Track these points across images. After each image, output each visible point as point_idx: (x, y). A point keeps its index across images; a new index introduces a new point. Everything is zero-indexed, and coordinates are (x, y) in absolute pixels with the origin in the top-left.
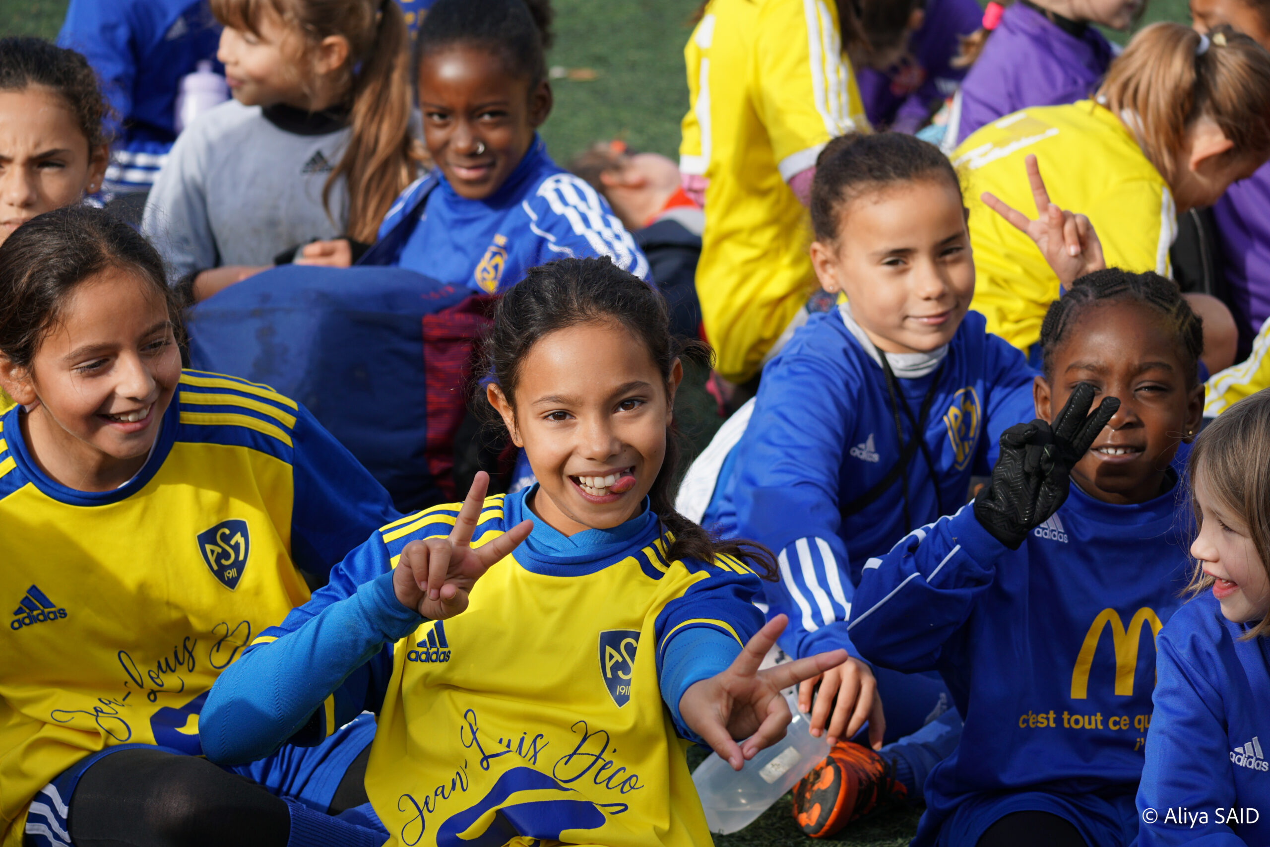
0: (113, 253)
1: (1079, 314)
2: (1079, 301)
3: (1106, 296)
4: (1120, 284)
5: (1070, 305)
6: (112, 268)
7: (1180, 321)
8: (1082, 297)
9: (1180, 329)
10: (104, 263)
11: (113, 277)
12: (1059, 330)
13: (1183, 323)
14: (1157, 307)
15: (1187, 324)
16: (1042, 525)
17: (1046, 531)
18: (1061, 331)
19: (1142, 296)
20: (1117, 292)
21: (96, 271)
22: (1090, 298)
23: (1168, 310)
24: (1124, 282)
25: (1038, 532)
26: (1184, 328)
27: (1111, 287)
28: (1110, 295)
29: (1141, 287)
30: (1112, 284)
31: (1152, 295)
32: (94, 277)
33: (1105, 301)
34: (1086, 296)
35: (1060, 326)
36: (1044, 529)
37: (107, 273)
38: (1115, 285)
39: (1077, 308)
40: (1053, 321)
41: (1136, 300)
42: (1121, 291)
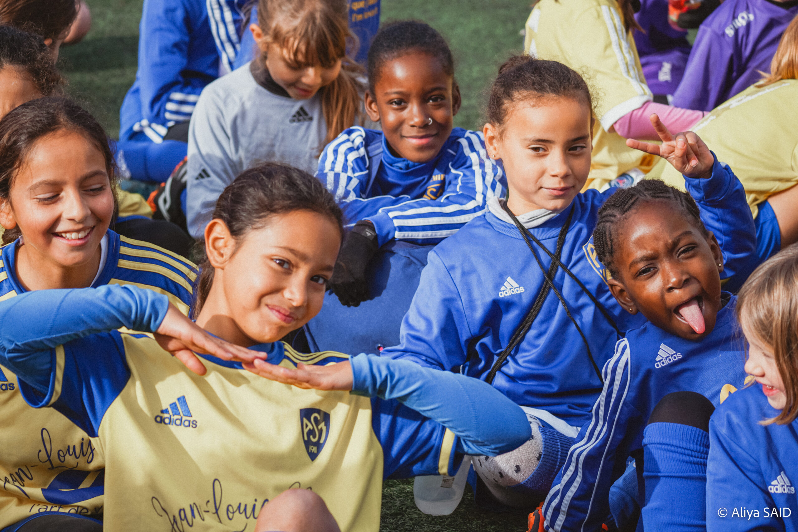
0: (67, 121)
1: (618, 229)
2: (612, 222)
3: (626, 211)
4: (631, 198)
5: (608, 227)
6: (64, 129)
7: (679, 200)
8: (613, 219)
9: (683, 205)
10: (60, 126)
11: (64, 135)
12: (610, 246)
13: (681, 201)
14: (661, 199)
15: (683, 200)
16: (657, 359)
17: (662, 361)
18: (612, 246)
19: (649, 198)
20: (633, 204)
21: (53, 130)
22: (618, 216)
23: (669, 198)
24: (633, 195)
25: (658, 365)
26: (684, 203)
27: (627, 202)
28: (629, 208)
29: (645, 193)
30: (627, 201)
31: (655, 194)
32: (51, 134)
33: (629, 213)
34: (615, 216)
35: (609, 243)
36: (660, 361)
37: (60, 132)
38: (629, 200)
39: (613, 227)
40: (602, 242)
41: (647, 202)
42: (635, 201)
